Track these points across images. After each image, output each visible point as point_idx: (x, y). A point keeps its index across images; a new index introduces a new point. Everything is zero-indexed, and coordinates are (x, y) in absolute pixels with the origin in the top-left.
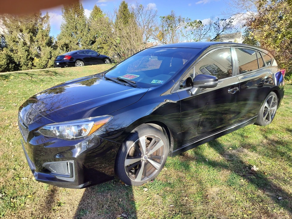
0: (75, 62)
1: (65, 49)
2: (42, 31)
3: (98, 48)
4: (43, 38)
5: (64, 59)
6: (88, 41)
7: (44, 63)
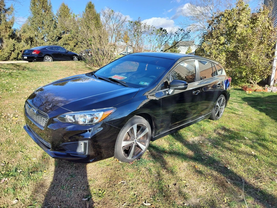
0: (43, 58)
1: (29, 42)
2: (6, 22)
3: (64, 44)
4: (6, 30)
5: (33, 53)
6: (54, 37)
7: (7, 55)
